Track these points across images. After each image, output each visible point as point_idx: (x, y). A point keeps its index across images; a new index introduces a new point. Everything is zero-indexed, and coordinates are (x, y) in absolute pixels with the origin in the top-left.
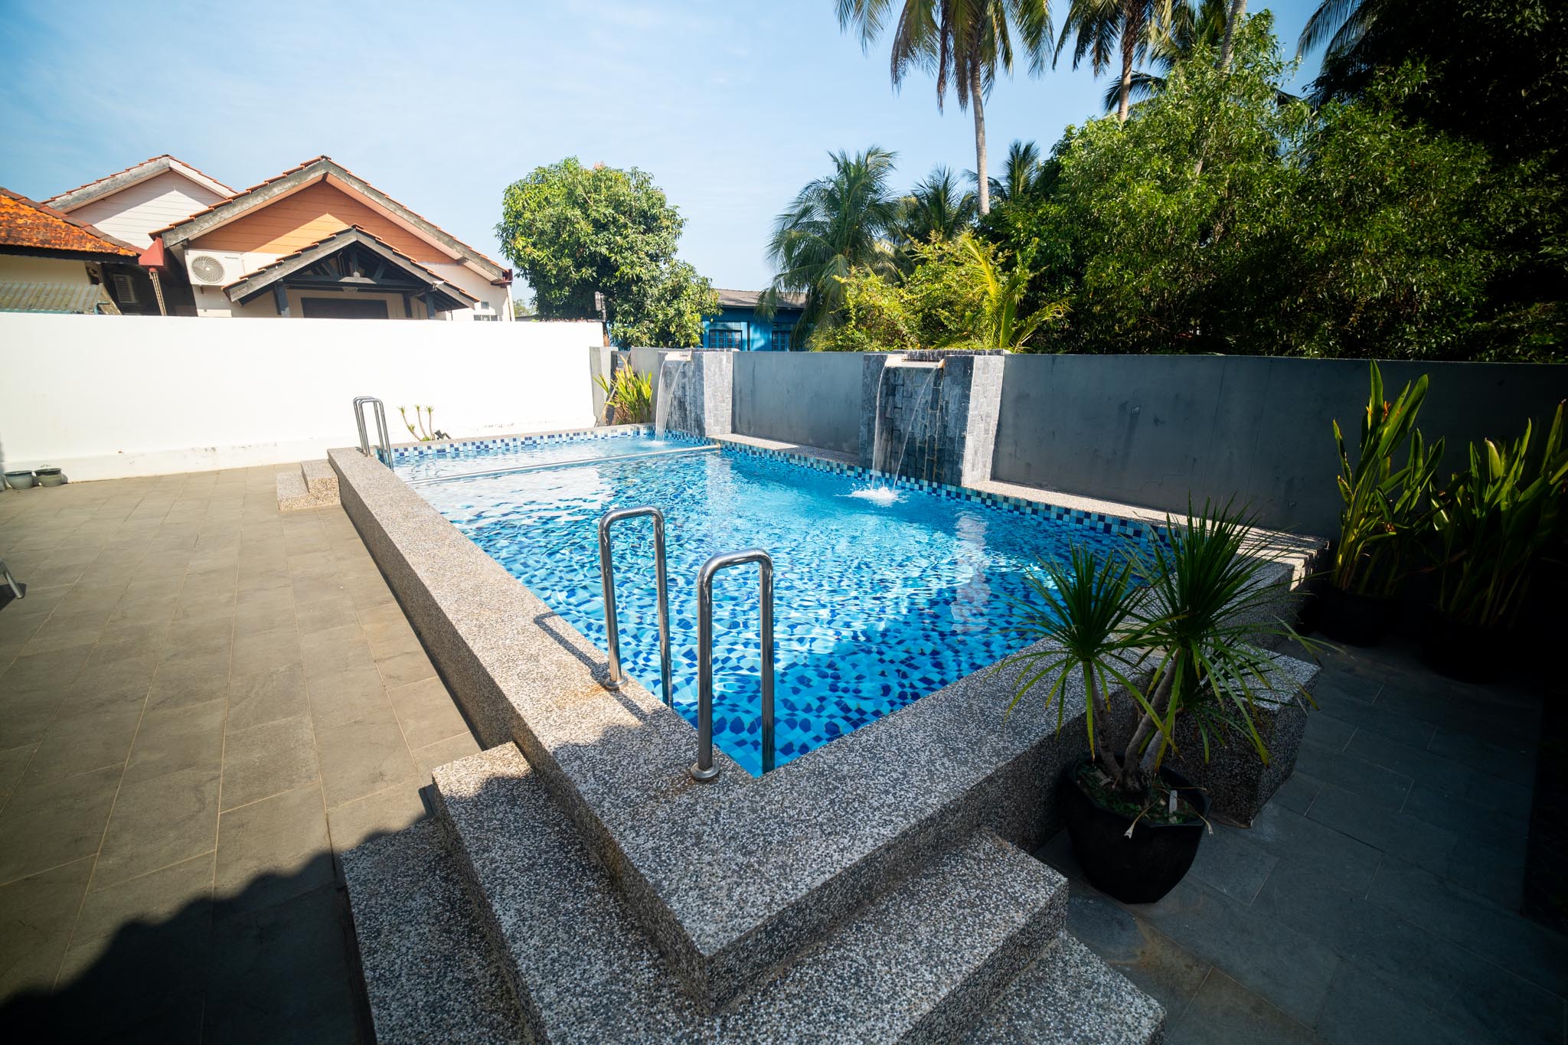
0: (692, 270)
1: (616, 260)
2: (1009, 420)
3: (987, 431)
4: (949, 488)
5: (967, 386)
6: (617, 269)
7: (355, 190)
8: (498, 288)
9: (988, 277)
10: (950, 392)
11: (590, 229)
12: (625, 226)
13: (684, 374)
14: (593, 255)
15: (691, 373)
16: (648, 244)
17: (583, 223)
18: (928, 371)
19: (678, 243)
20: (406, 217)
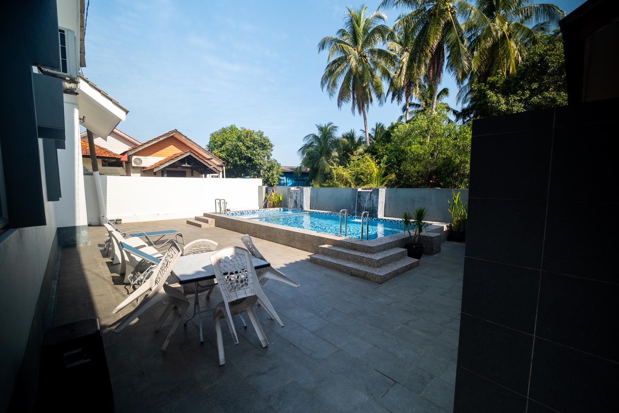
0: (276, 161)
1: (253, 158)
2: (387, 203)
3: (383, 205)
4: (375, 218)
5: (378, 195)
6: (254, 161)
7: (182, 139)
8: (219, 167)
9: (374, 166)
10: (374, 197)
11: (245, 149)
12: (256, 148)
13: (297, 194)
14: (245, 157)
15: (299, 193)
16: (263, 153)
17: (243, 147)
18: (369, 192)
19: (272, 153)
20: (196, 146)
